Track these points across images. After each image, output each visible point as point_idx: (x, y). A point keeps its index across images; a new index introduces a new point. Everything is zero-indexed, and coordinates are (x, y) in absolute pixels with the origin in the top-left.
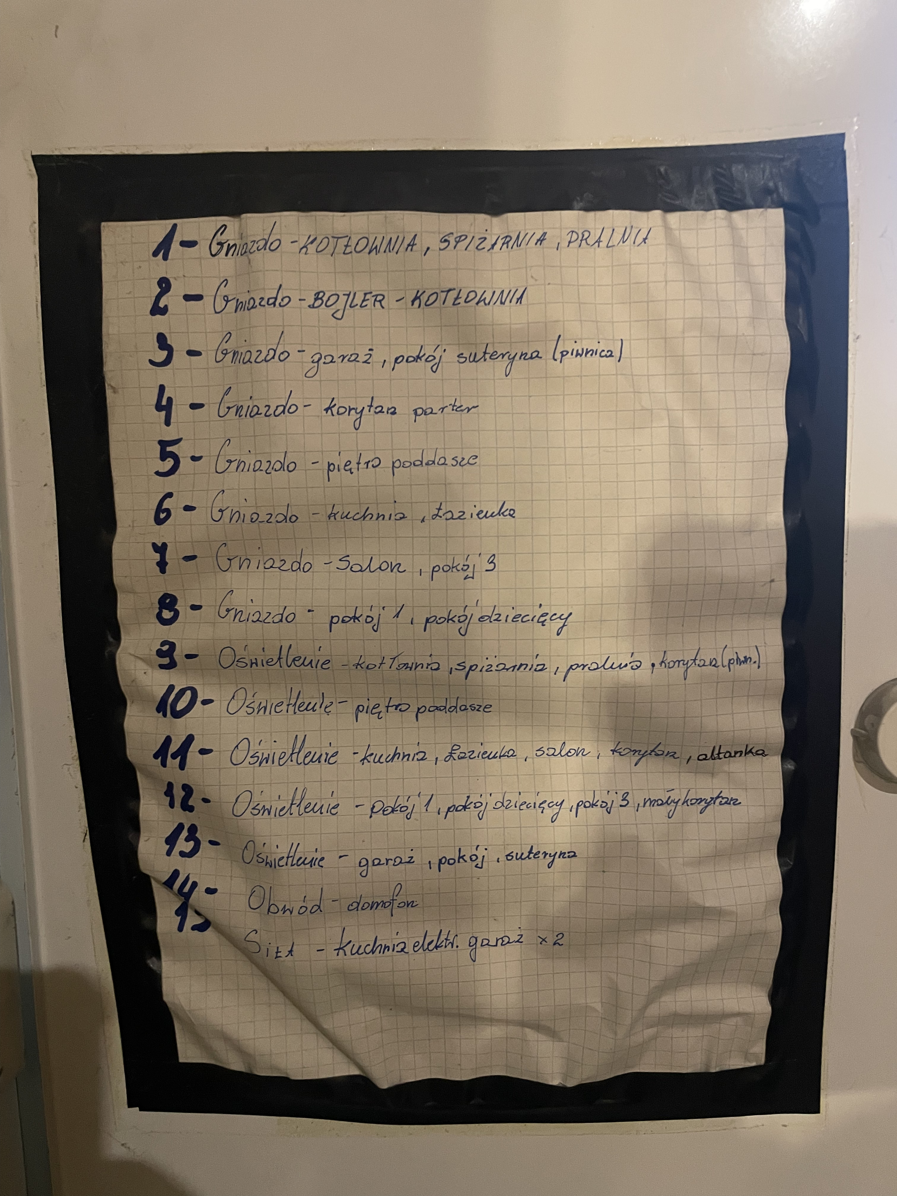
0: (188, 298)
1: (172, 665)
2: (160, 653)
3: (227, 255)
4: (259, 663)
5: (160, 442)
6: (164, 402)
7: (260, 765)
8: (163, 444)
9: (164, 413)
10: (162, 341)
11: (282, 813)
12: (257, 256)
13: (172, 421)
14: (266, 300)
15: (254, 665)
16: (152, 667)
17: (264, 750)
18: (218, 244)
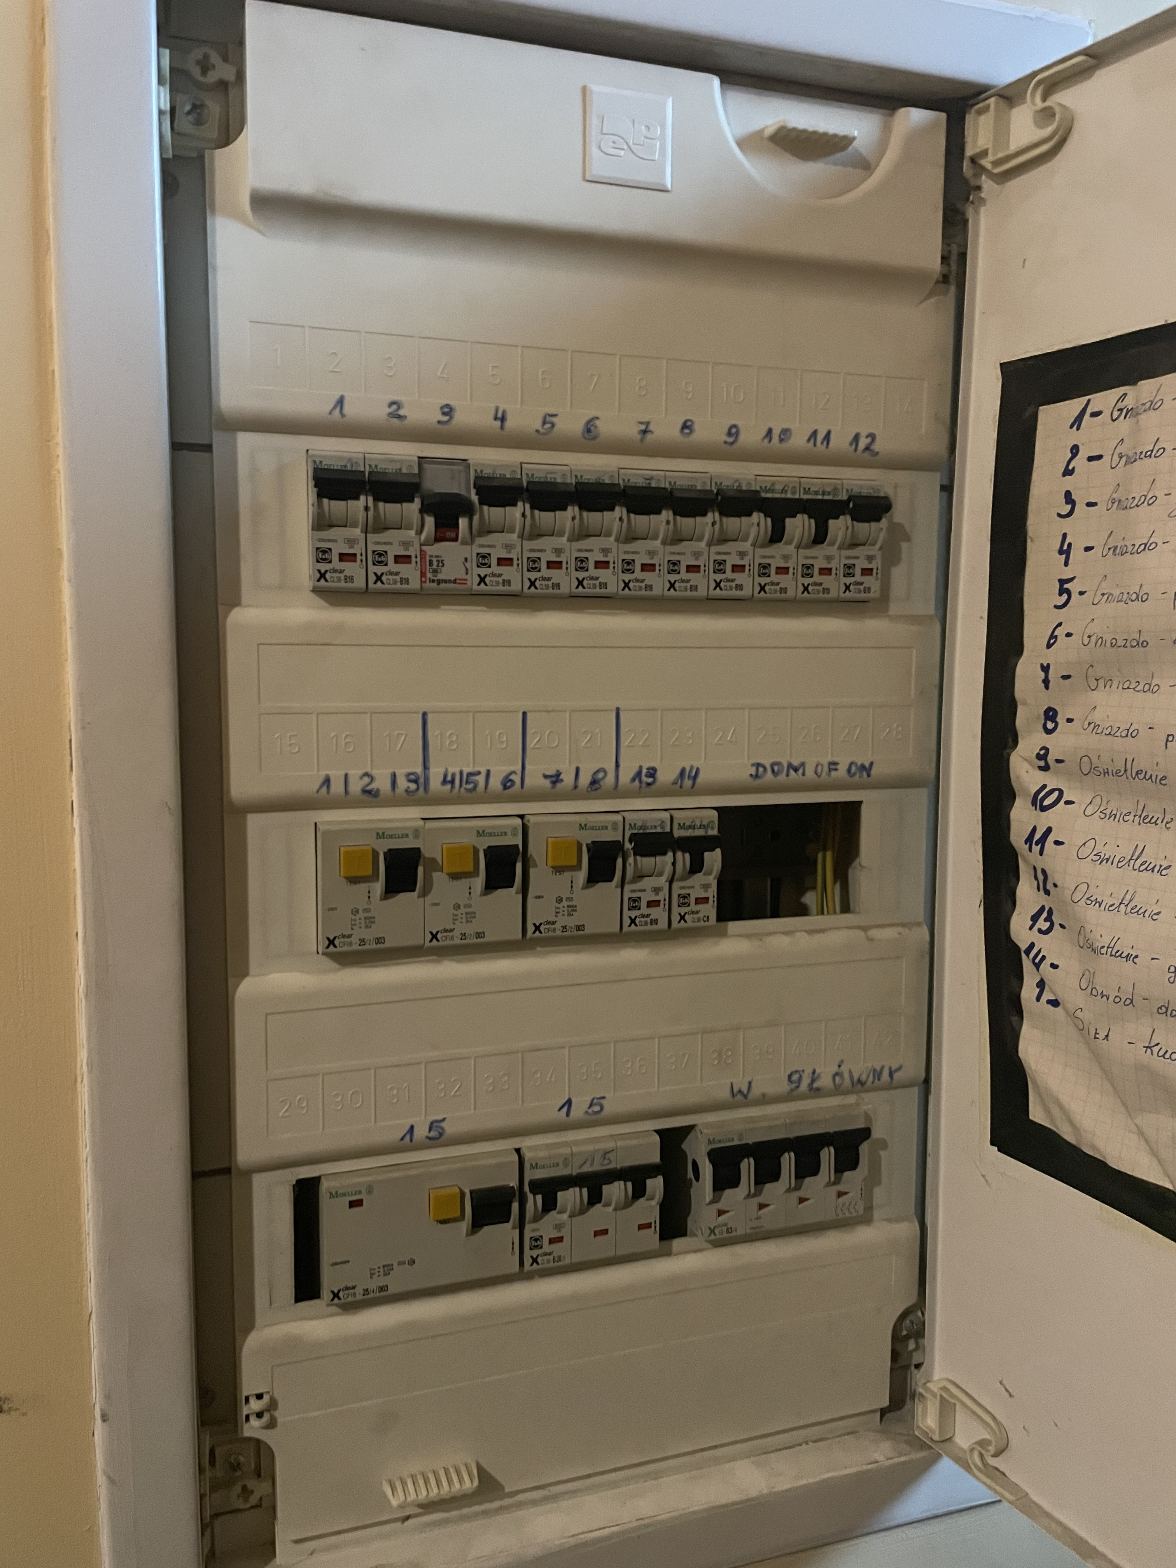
0: (1091, 459)
1: (1046, 768)
2: (1039, 757)
3: (1125, 418)
4: (1110, 772)
5: (1060, 580)
6: (1065, 548)
7: (1100, 863)
8: (1062, 582)
9: (1064, 556)
10: (1069, 498)
11: (1110, 909)
12: (1143, 417)
13: (1070, 562)
14: (1144, 453)
15: (1106, 774)
16: (1033, 767)
17: (1107, 852)
18: (1119, 410)
